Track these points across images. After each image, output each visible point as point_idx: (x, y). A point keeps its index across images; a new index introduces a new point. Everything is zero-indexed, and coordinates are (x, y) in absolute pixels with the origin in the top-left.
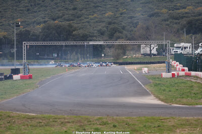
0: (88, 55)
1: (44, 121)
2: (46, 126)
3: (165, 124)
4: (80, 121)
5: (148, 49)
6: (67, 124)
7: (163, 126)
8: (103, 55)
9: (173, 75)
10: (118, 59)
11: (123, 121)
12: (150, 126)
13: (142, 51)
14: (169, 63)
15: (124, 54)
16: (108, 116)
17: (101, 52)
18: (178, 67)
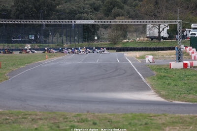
0: (76, 38)
1: (12, 118)
2: (14, 123)
3: (155, 122)
4: (54, 118)
5: (156, 31)
6: (39, 121)
7: (152, 124)
8: (96, 38)
9: (185, 65)
10: (115, 44)
11: (106, 118)
12: (136, 124)
13: (148, 33)
14: (180, 49)
15: (125, 37)
16: (88, 112)
17: (94, 34)
18: (193, 55)
